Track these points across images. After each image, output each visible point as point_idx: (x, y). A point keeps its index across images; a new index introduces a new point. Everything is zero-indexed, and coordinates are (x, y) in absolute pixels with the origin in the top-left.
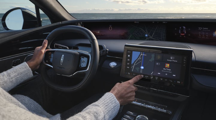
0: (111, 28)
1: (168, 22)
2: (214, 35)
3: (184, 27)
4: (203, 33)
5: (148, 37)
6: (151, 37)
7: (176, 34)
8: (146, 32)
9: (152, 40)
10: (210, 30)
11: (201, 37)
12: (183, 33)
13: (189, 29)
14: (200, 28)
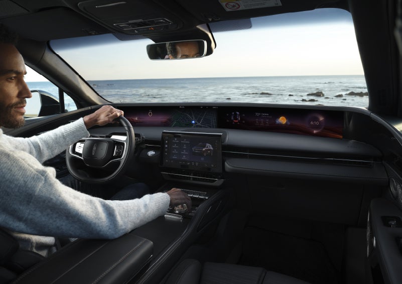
0: (150, 114)
1: (218, 107)
2: (277, 122)
3: (238, 113)
4: (262, 120)
5: (196, 123)
6: (199, 124)
7: (228, 121)
8: (193, 118)
9: (201, 127)
10: (271, 117)
11: (258, 124)
12: (237, 119)
13: (244, 115)
14: (257, 114)
